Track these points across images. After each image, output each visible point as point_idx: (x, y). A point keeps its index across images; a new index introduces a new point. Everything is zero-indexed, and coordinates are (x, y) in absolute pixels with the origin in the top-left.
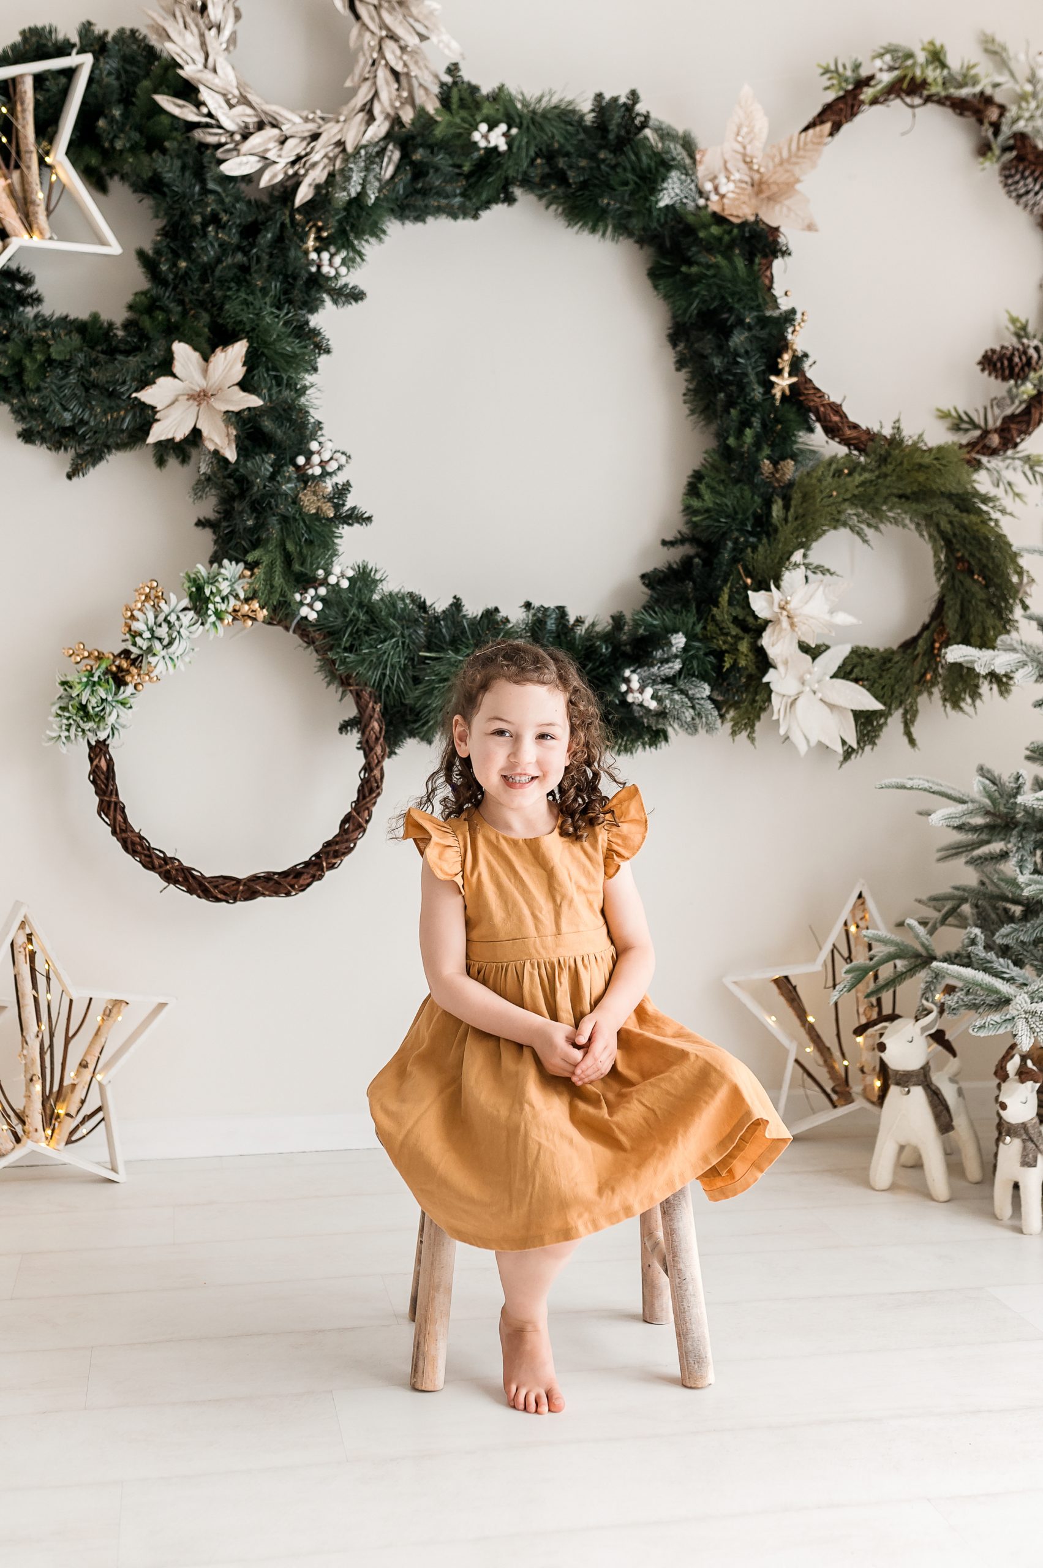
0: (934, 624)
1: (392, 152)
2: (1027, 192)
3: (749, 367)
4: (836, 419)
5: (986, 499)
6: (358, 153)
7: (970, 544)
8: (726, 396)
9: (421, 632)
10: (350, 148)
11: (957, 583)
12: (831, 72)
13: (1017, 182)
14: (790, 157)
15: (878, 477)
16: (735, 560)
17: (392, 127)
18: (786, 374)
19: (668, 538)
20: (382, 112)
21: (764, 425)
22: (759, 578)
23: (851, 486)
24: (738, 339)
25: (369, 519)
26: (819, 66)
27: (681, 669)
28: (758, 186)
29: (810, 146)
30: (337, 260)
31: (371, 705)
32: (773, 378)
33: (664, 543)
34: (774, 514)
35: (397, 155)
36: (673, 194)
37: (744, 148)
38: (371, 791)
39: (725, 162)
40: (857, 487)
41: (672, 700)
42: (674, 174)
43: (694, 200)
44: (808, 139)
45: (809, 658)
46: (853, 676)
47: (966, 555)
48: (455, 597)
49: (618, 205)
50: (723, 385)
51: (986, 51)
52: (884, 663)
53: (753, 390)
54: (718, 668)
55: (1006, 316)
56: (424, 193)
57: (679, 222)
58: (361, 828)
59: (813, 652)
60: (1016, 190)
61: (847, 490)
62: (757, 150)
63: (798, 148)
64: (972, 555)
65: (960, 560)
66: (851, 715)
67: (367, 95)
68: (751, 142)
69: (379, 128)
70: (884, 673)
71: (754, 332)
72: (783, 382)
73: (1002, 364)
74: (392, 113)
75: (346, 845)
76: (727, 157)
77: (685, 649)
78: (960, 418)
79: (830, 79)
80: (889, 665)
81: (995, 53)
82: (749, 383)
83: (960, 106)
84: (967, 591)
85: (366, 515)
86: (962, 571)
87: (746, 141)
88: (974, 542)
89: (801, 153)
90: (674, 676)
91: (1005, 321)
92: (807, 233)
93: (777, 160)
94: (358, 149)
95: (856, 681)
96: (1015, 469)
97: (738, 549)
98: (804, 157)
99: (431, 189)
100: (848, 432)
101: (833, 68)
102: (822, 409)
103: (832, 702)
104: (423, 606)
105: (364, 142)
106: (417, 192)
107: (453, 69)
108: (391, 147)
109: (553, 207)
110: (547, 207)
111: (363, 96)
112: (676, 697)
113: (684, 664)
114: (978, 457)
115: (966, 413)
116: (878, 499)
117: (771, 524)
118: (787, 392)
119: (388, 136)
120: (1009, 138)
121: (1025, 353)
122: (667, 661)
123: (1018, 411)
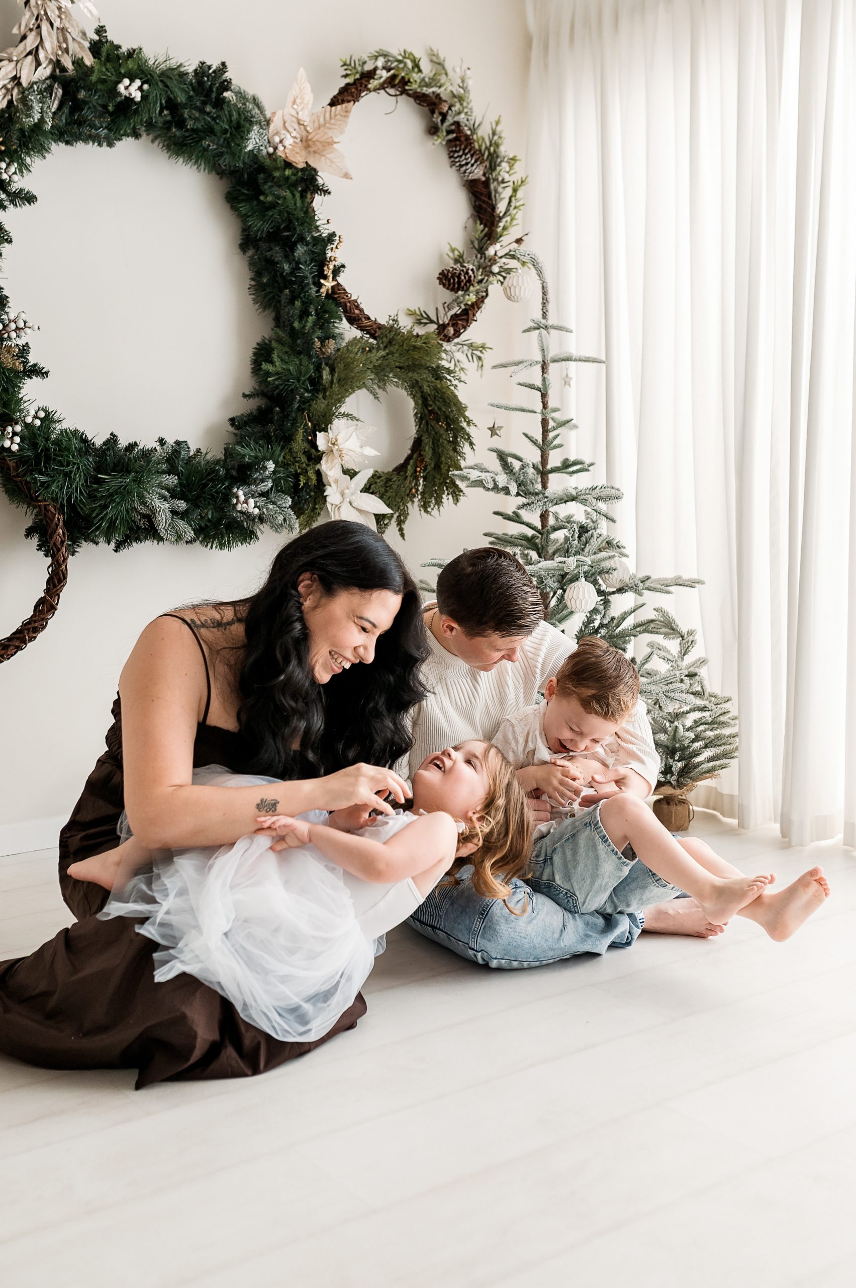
0: (415, 456)
1: (57, 89)
2: (467, 164)
3: (307, 270)
4: (357, 312)
5: (449, 372)
6: (32, 87)
7: (438, 401)
8: (290, 292)
9: (91, 460)
10: (25, 83)
11: (430, 427)
12: (348, 65)
13: (461, 156)
14: (325, 124)
15: (388, 354)
16: (300, 410)
17: (54, 70)
18: (331, 279)
19: (247, 393)
20: (46, 58)
21: (317, 314)
22: (315, 422)
23: (374, 360)
24: (300, 250)
25: (47, 373)
26: (341, 60)
27: (272, 486)
28: (306, 142)
29: (339, 117)
30: (12, 169)
31: (57, 516)
32: (322, 281)
33: (245, 396)
34: (324, 377)
35: (60, 92)
36: (254, 143)
37: (297, 113)
38: (60, 581)
39: (285, 123)
40: (377, 360)
41: (267, 509)
42: (256, 128)
43: (266, 148)
44: (337, 112)
45: (348, 477)
46: (371, 491)
47: (436, 408)
48: (112, 434)
49: (215, 147)
50: (288, 283)
51: (432, 61)
52: (386, 482)
53: (311, 289)
54: (297, 484)
55: (449, 247)
56: (80, 123)
57: (256, 163)
58: (52, 608)
59: (351, 473)
60: (459, 161)
61: (371, 362)
62: (305, 117)
63: (331, 118)
64: (440, 409)
65: (431, 412)
66: (373, 517)
67: (33, 43)
68: (302, 109)
69: (45, 71)
70: (388, 489)
71: (310, 247)
72: (328, 284)
73: (454, 280)
74: (54, 59)
75: (41, 623)
76: (286, 118)
77: (274, 472)
78: (422, 315)
79: (346, 70)
80: (391, 483)
81: (439, 64)
82: (308, 284)
83: (420, 99)
84: (436, 433)
85: (44, 370)
86: (433, 419)
87: (299, 109)
88: (440, 400)
89: (332, 121)
90: (268, 492)
91: (447, 249)
92: (344, 180)
93: (316, 124)
94: (31, 85)
95: (372, 493)
96: (463, 352)
97: (304, 401)
98: (335, 124)
99: (85, 122)
100: (365, 322)
101: (348, 62)
102: (348, 304)
103: (362, 508)
104: (85, 441)
105: (35, 79)
106: (75, 122)
107: (100, 30)
108: (56, 86)
109: (157, 142)
110: (153, 141)
111: (31, 42)
112: (271, 507)
113: (273, 482)
114: (441, 342)
115: (424, 312)
116: (388, 369)
117: (322, 384)
118: (330, 291)
119: (52, 77)
120: (452, 125)
121: (467, 273)
122: (263, 481)
123: (458, 312)
